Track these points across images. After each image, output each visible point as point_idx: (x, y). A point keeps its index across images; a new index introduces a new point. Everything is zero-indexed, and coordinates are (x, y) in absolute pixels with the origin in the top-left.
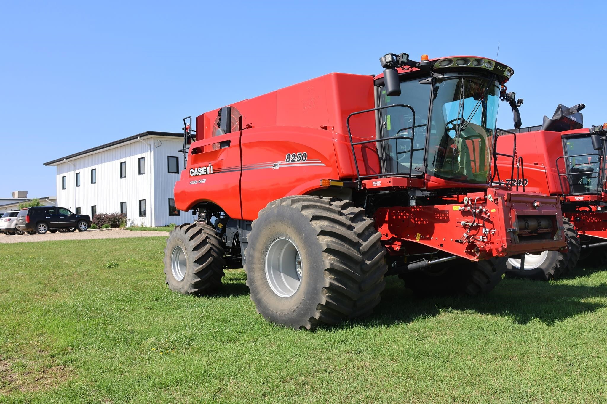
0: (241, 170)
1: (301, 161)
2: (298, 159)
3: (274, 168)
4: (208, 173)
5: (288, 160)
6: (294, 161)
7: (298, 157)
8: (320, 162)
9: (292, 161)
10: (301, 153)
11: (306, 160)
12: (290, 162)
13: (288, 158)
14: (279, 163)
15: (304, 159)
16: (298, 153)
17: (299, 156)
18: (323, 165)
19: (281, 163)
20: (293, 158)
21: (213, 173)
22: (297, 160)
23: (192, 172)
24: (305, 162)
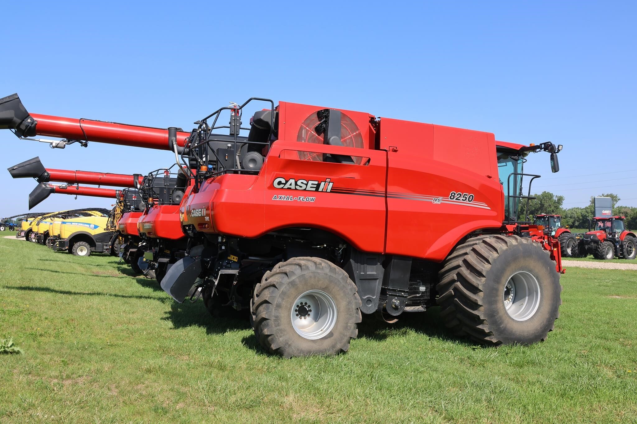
0: (386, 197)
1: (467, 201)
2: (463, 198)
3: (434, 202)
4: (320, 190)
5: (452, 197)
6: (459, 200)
7: (463, 197)
8: (486, 205)
9: (456, 199)
10: (468, 194)
11: (472, 201)
12: (454, 200)
13: (452, 196)
14: (440, 198)
15: (470, 200)
16: (464, 194)
17: (465, 196)
18: (489, 208)
19: (443, 199)
20: (458, 196)
21: (331, 192)
22: (463, 200)
23: (280, 183)
24: (471, 202)
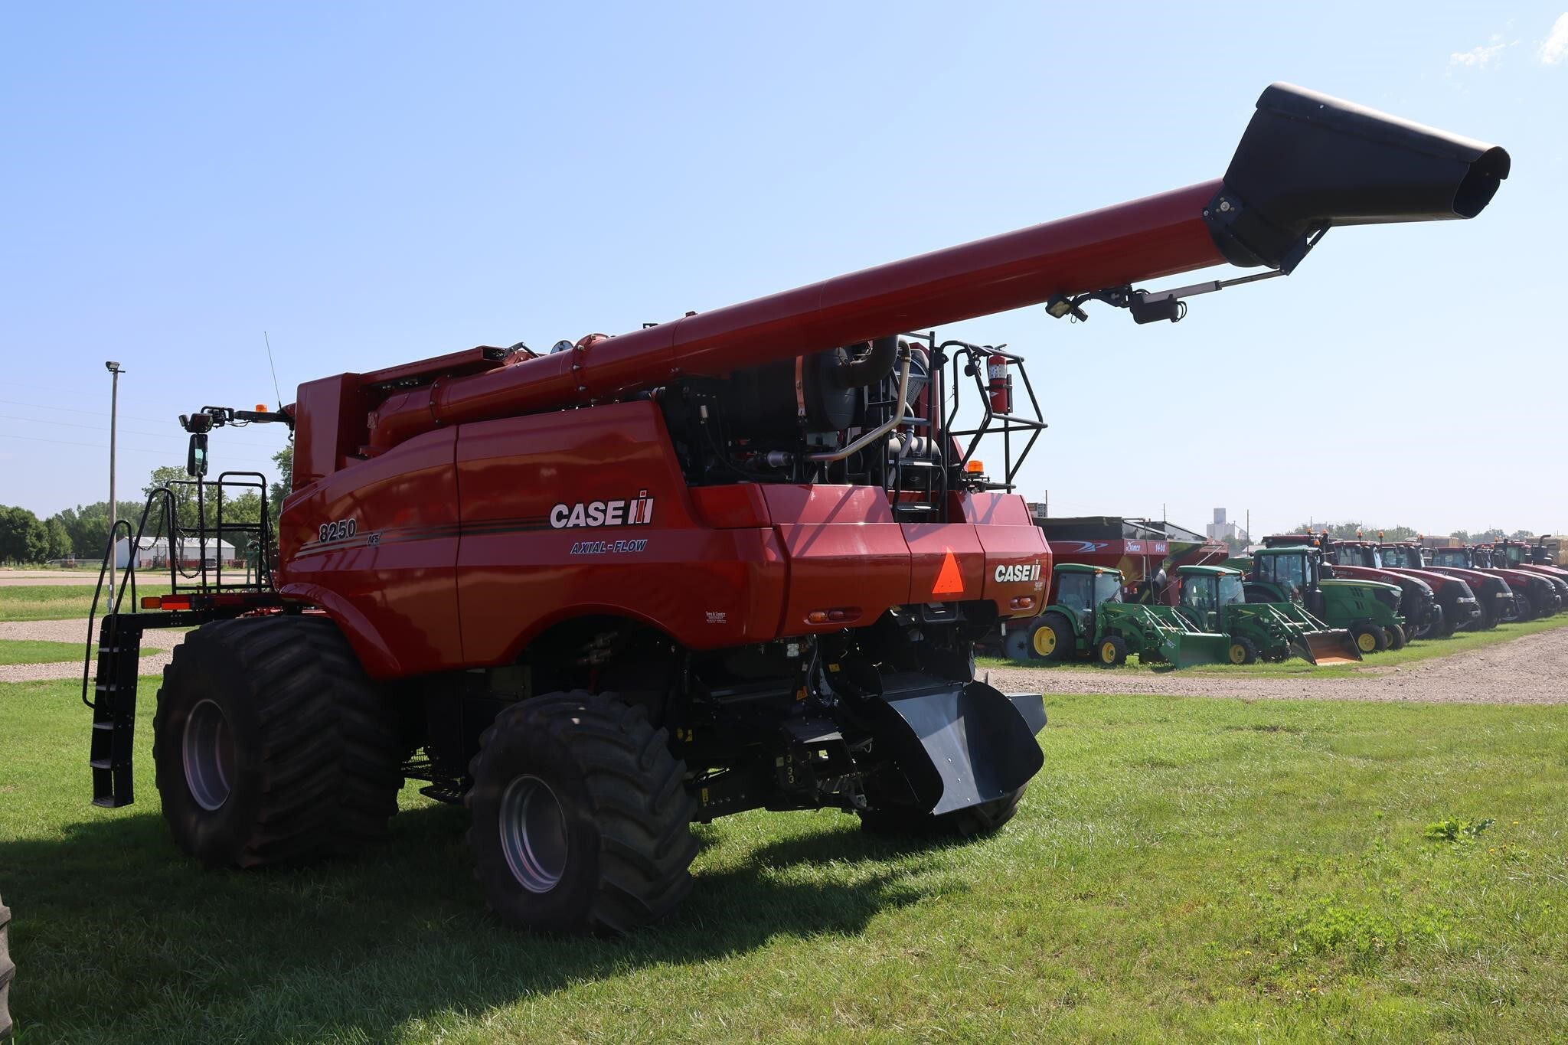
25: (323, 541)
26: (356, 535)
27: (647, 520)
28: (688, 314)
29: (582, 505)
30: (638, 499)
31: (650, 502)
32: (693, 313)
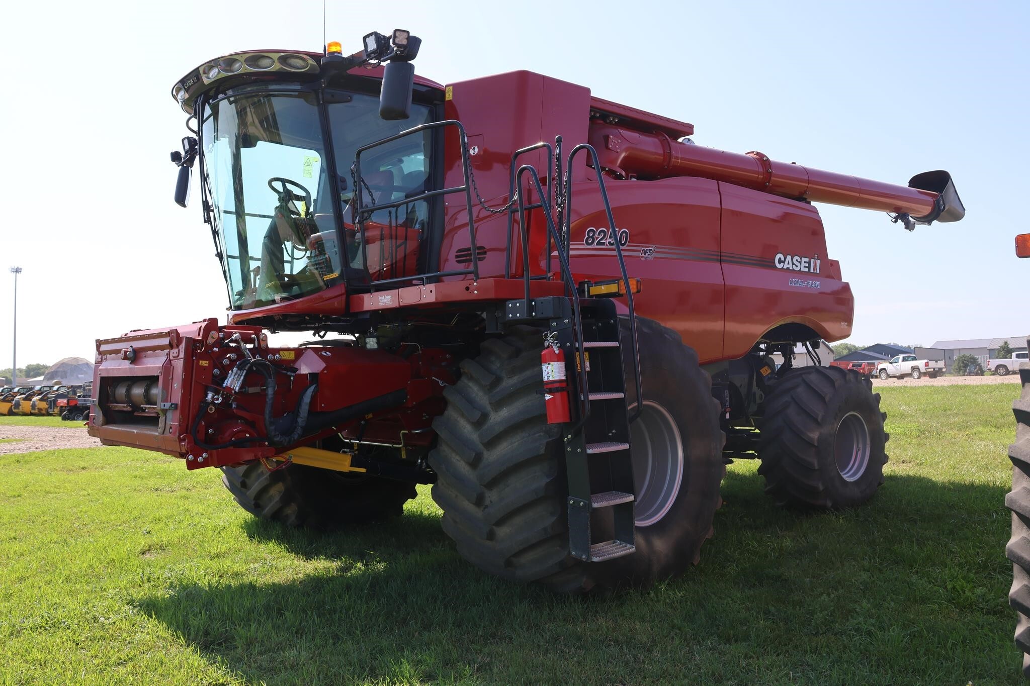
25: (588, 244)
26: (628, 246)
27: (818, 272)
28: (793, 163)
29: (790, 256)
30: (814, 259)
31: (819, 261)
32: (795, 163)
